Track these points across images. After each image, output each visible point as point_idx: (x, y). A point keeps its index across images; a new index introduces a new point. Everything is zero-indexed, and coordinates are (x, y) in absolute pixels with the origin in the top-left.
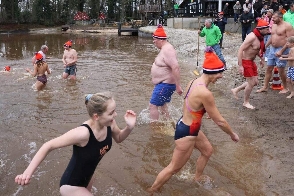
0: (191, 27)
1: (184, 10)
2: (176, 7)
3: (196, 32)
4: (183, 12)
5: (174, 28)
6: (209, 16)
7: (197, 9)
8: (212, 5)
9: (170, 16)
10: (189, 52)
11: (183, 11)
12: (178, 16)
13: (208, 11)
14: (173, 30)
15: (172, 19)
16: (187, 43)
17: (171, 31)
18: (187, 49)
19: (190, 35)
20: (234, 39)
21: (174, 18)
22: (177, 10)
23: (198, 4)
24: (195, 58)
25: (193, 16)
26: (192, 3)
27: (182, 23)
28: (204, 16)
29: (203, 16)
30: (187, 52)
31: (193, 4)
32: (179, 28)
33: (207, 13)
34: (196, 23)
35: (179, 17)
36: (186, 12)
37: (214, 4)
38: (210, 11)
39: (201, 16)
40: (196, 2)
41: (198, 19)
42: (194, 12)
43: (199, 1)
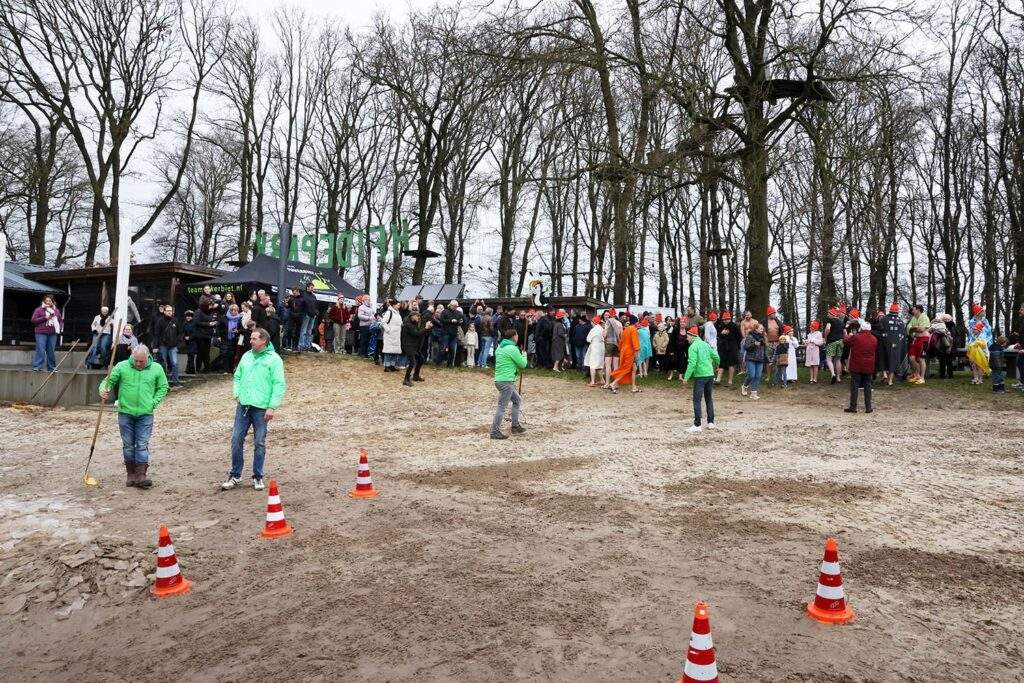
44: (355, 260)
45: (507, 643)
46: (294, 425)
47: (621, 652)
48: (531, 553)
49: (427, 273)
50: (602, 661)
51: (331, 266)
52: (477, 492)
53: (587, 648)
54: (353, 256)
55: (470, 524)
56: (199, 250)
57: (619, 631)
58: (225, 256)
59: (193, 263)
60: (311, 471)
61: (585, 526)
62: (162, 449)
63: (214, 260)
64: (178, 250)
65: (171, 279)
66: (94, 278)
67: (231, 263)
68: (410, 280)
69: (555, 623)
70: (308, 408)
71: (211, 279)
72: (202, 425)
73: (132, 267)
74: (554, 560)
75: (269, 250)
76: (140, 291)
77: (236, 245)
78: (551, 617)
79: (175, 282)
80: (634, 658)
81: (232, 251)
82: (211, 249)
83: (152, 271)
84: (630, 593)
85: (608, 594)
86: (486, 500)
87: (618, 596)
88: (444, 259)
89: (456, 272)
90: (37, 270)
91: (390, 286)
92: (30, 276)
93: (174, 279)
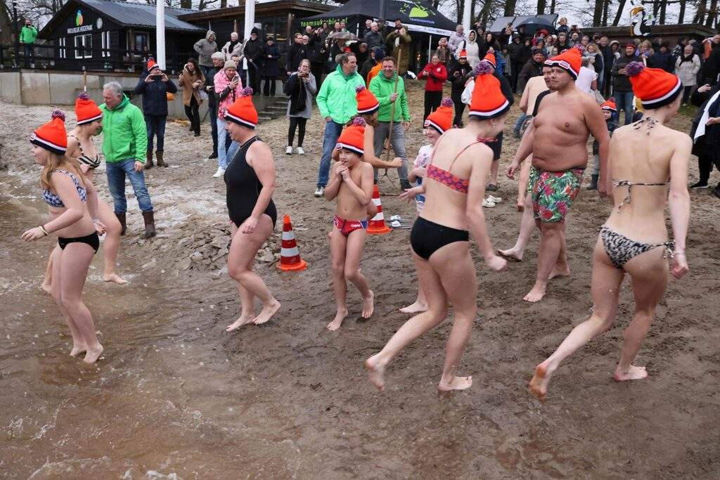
1: (57, 48)
2: (27, 36)
4: (53, 55)
5: (24, 103)
6: (130, 70)
7: (95, 46)
8: (139, 38)
9: (9, 63)
11: (51, 52)
12: (33, 66)
13: (128, 55)
14: (20, 112)
15: (15, 75)
17: (12, 114)
21: (23, 70)
22: (30, 47)
23: (96, 33)
25: (84, 68)
26: (80, 26)
27: (50, 88)
28: (116, 70)
29: (114, 68)
31: (83, 29)
32: (41, 105)
33: (125, 62)
34: (91, 89)
35: (39, 69)
36: (63, 54)
37: (146, 35)
38: (132, 54)
39: (109, 69)
40: (91, 26)
41: (98, 77)
42: (86, 57)
43: (100, 23)
49: (519, 5)
65: (287, 16)
66: (228, 17)
68: (502, 12)
71: (319, 13)
72: (314, 140)
73: (256, 5)
76: (263, 26)
79: (291, 17)
83: (273, 8)
90: (185, 12)
91: (482, 19)
92: (182, 18)
93: (290, 15)
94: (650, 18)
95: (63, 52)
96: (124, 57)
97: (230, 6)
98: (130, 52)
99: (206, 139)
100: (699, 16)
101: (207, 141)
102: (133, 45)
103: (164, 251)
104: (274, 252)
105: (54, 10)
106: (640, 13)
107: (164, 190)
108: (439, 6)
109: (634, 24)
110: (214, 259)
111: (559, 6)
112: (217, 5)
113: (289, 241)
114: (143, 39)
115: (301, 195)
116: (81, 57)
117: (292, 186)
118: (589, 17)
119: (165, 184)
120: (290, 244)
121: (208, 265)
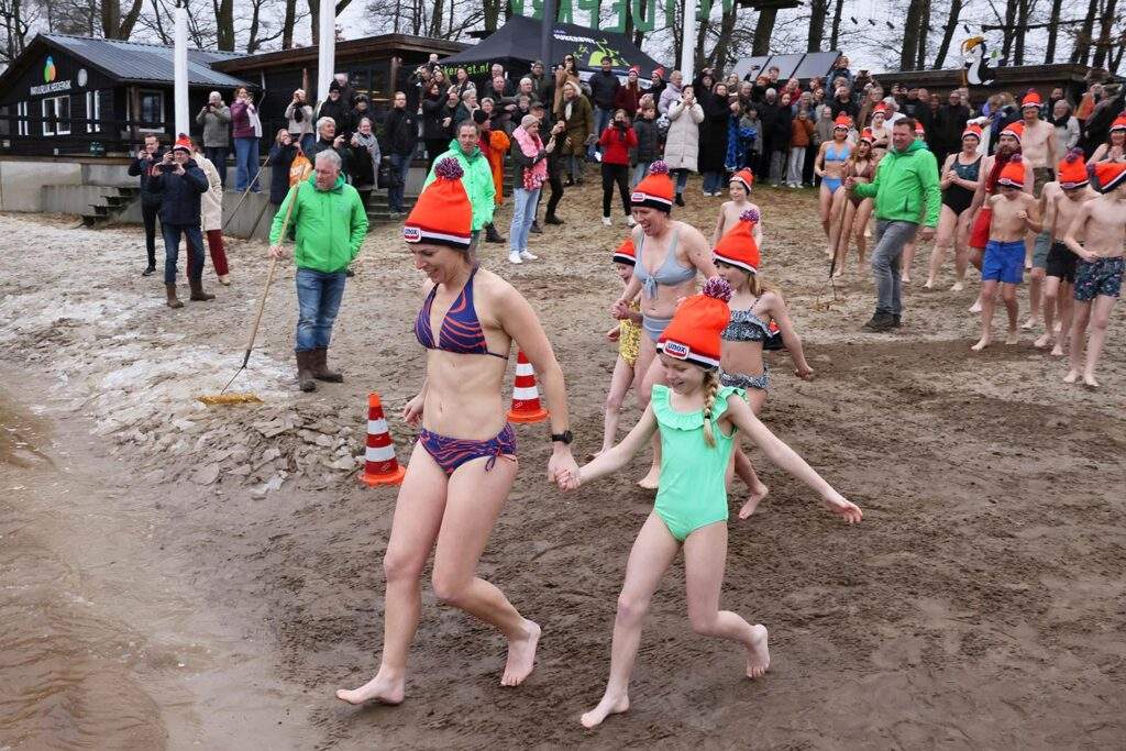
0: (46, 207)
1: (14, 119)
3: (69, 232)
4: (7, 133)
7: (75, 116)
8: (148, 102)
10: (26, 337)
11: (4, 126)
13: (129, 129)
16: (20, 291)
18: (17, 323)
19: (38, 247)
20: (239, 266)
23: (77, 93)
24: (52, 368)
25: (56, 151)
26: (51, 82)
28: (110, 155)
29: (107, 151)
30: (13, 335)
31: (56, 87)
34: (69, 186)
36: (23, 129)
37: (159, 95)
38: (136, 128)
39: (99, 153)
40: (69, 82)
41: (79, 166)
42: (59, 133)
43: (83, 78)
44: (660, 20)
45: (865, 613)
46: (559, 269)
47: (1069, 659)
48: (920, 483)
49: (777, 36)
50: (1032, 668)
51: (623, 30)
52: (838, 383)
53: (1005, 643)
54: (658, 12)
55: (822, 430)
56: (430, 18)
57: (1072, 627)
58: (465, 25)
59: (421, 34)
60: (582, 335)
61: (1023, 450)
62: (378, 296)
63: (451, 32)
64: (400, 19)
65: (390, 62)
66: (292, 64)
67: (474, 34)
68: (749, 50)
69: (952, 596)
70: (581, 246)
73: (337, 45)
74: (962, 501)
75: (529, 11)
77: (481, 7)
78: (943, 586)
79: (395, 62)
80: (1093, 673)
81: (477, 15)
82: (446, 16)
83: (367, 49)
84: (1098, 569)
85: (1055, 564)
86: (853, 395)
87: (1074, 570)
88: (809, 11)
89: (829, 32)
90: (224, 57)
91: (715, 61)
92: (218, 67)
93: (394, 59)
94: (994, 55)
95: (23, 124)
96: (123, 133)
97: (298, 45)
98: (132, 124)
99: (254, 267)
100: (1081, 50)
101: (254, 270)
102: (137, 111)
103: (177, 453)
104: (354, 454)
105: (10, 56)
106: (978, 48)
107: (181, 351)
108: (644, 40)
109: (968, 65)
110: (255, 467)
111: (846, 38)
112: (277, 45)
113: (378, 436)
114: (153, 102)
115: (406, 359)
116: (52, 134)
117: (389, 343)
118: (894, 56)
119: (183, 342)
120: (380, 441)
121: (247, 476)
